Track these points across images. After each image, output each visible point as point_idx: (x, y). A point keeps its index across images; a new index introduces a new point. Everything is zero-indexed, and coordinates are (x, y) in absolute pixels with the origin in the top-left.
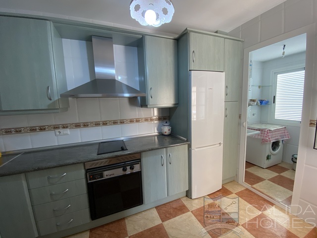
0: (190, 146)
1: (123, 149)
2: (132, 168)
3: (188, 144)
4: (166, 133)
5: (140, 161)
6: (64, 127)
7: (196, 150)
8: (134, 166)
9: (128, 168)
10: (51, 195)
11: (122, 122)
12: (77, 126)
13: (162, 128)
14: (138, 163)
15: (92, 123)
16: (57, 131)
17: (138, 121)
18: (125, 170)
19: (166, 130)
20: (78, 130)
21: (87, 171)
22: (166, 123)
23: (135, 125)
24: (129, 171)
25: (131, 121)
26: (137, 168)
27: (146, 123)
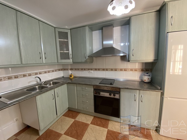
0: (162, 94)
1: (111, 84)
2: (114, 95)
3: (161, 92)
4: (145, 80)
5: (120, 93)
6: (91, 70)
7: (169, 98)
8: (116, 95)
9: (112, 94)
10: (82, 95)
11: (116, 70)
12: (96, 70)
13: (143, 77)
14: (118, 94)
15: (101, 69)
16: (89, 71)
17: (125, 70)
18: (110, 95)
19: (146, 78)
20: (96, 72)
21: (94, 89)
22: (147, 73)
23: (123, 72)
24: (112, 96)
25: (121, 70)
26: (117, 96)
27: (131, 72)
